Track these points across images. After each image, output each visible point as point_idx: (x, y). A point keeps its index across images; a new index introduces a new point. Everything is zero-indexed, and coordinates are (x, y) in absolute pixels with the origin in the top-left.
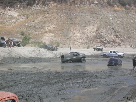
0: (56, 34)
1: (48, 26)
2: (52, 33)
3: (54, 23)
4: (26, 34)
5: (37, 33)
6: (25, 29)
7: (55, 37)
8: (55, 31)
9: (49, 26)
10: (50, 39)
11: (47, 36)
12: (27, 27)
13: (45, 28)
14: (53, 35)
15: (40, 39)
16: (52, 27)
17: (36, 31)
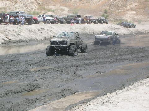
0: (138, 11)
1: (130, 5)
2: (135, 11)
3: (136, 2)
4: (109, 12)
5: (120, 11)
6: (109, 8)
7: (137, 14)
8: (137, 9)
9: (132, 4)
10: (132, 16)
11: (129, 13)
12: (111, 6)
13: (127, 6)
14: (135, 12)
15: (122, 17)
16: (134, 5)
17: (119, 9)
